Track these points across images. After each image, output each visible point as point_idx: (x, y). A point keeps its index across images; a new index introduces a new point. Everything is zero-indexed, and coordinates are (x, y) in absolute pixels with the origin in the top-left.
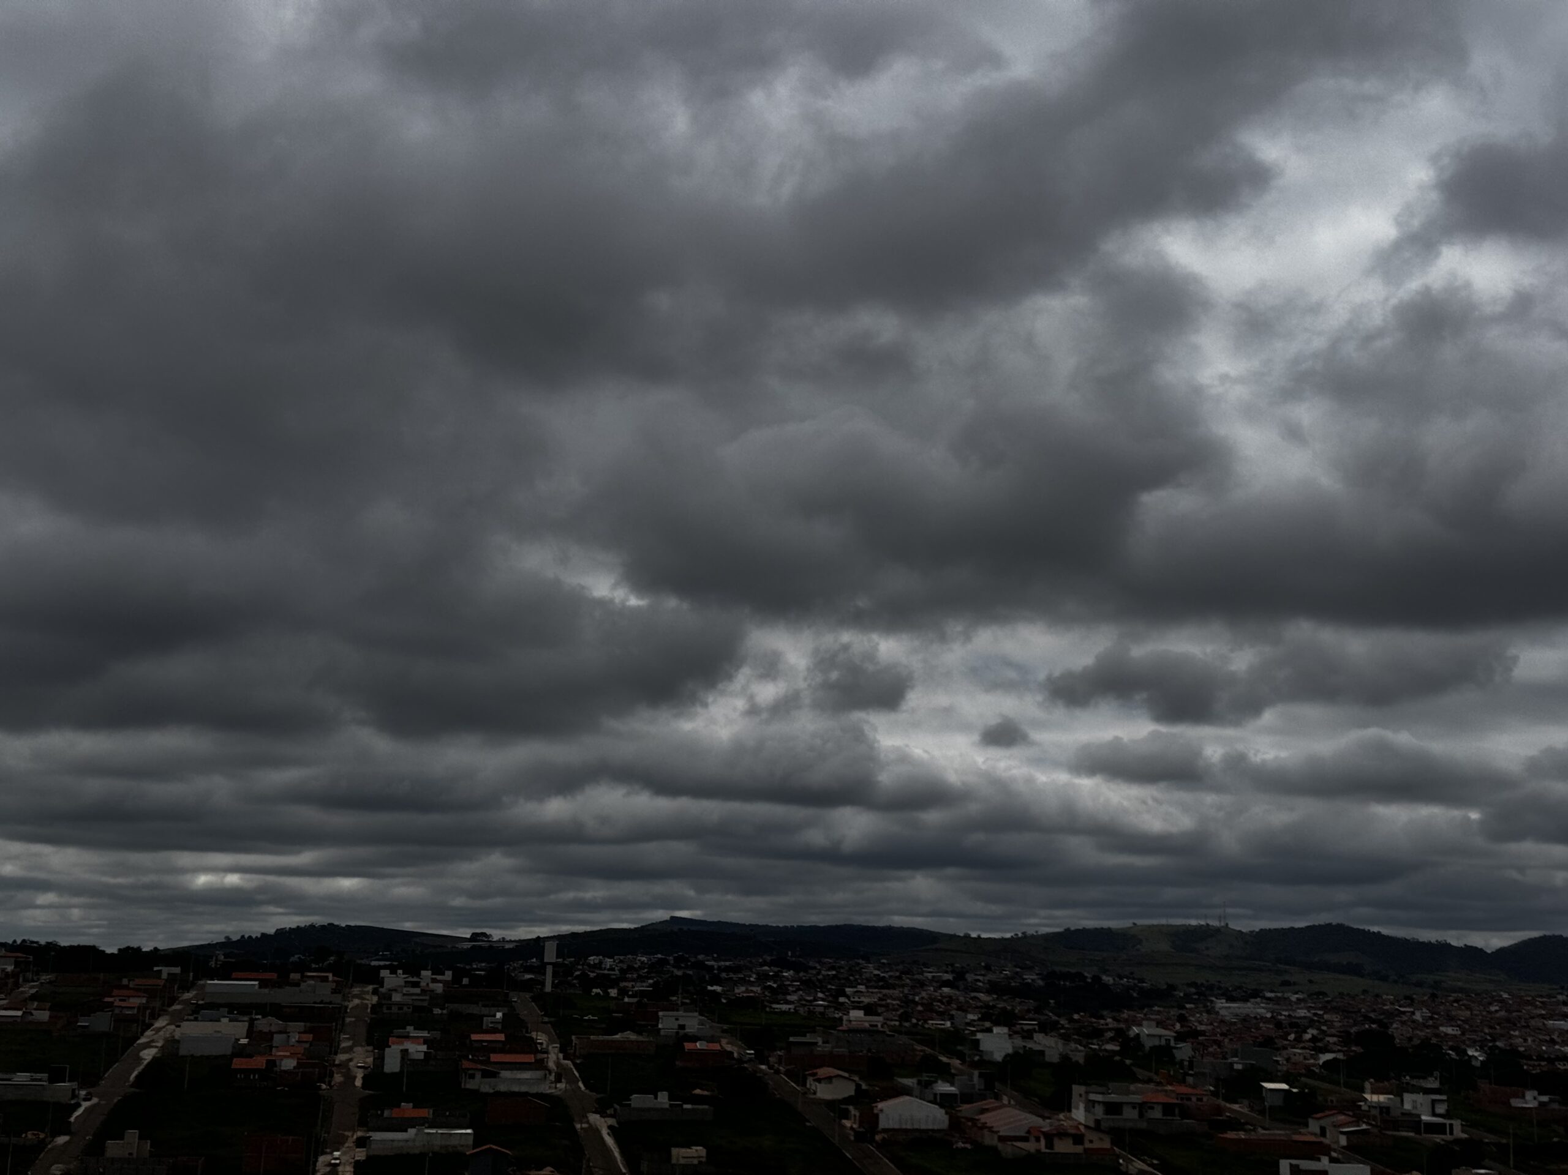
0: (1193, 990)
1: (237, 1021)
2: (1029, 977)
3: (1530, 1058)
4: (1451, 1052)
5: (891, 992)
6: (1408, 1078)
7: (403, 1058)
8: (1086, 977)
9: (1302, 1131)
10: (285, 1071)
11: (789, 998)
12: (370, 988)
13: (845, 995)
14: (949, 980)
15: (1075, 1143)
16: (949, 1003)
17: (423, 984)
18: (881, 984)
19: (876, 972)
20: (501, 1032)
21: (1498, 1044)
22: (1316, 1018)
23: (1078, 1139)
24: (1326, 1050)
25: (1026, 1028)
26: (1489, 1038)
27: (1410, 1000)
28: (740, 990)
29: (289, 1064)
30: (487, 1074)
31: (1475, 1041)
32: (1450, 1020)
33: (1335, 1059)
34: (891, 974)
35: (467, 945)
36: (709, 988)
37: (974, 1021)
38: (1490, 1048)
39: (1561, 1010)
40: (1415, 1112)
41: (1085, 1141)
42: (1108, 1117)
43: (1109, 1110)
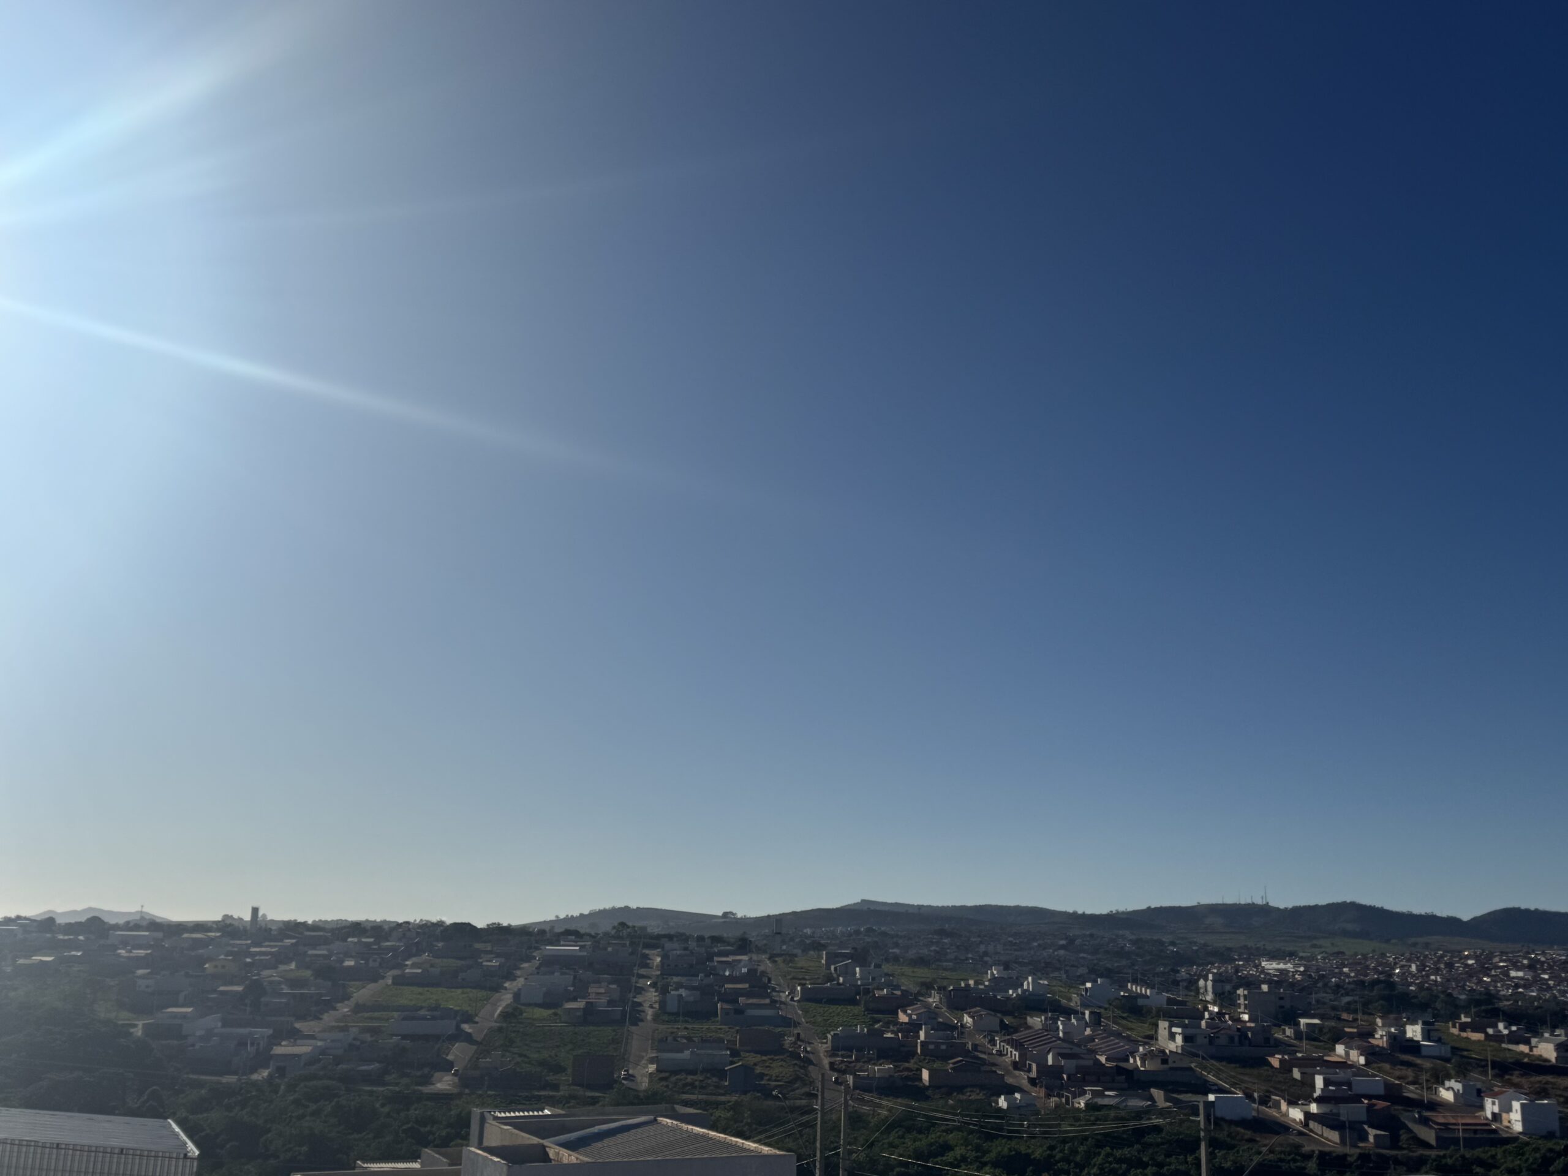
0: (1244, 951)
1: (565, 973)
2: (1121, 942)
3: (1499, 998)
4: (1440, 994)
5: (1021, 952)
6: (1408, 1013)
7: (679, 1000)
8: (1163, 943)
9: (1332, 1053)
10: (599, 1010)
12: (655, 951)
13: (987, 956)
15: (1163, 1063)
16: (1066, 961)
17: (691, 947)
18: (1015, 947)
19: (1011, 938)
20: (746, 982)
21: (1474, 987)
23: (1165, 1061)
24: (1347, 994)
25: (1121, 979)
26: (1467, 984)
27: (1408, 958)
28: (913, 953)
30: (737, 1012)
31: (1458, 986)
33: (1356, 1002)
34: (1022, 940)
35: (722, 921)
37: (1084, 974)
38: (1469, 991)
39: (1521, 962)
40: (1415, 1039)
41: (1170, 1061)
42: (1186, 1044)
43: (1186, 1039)
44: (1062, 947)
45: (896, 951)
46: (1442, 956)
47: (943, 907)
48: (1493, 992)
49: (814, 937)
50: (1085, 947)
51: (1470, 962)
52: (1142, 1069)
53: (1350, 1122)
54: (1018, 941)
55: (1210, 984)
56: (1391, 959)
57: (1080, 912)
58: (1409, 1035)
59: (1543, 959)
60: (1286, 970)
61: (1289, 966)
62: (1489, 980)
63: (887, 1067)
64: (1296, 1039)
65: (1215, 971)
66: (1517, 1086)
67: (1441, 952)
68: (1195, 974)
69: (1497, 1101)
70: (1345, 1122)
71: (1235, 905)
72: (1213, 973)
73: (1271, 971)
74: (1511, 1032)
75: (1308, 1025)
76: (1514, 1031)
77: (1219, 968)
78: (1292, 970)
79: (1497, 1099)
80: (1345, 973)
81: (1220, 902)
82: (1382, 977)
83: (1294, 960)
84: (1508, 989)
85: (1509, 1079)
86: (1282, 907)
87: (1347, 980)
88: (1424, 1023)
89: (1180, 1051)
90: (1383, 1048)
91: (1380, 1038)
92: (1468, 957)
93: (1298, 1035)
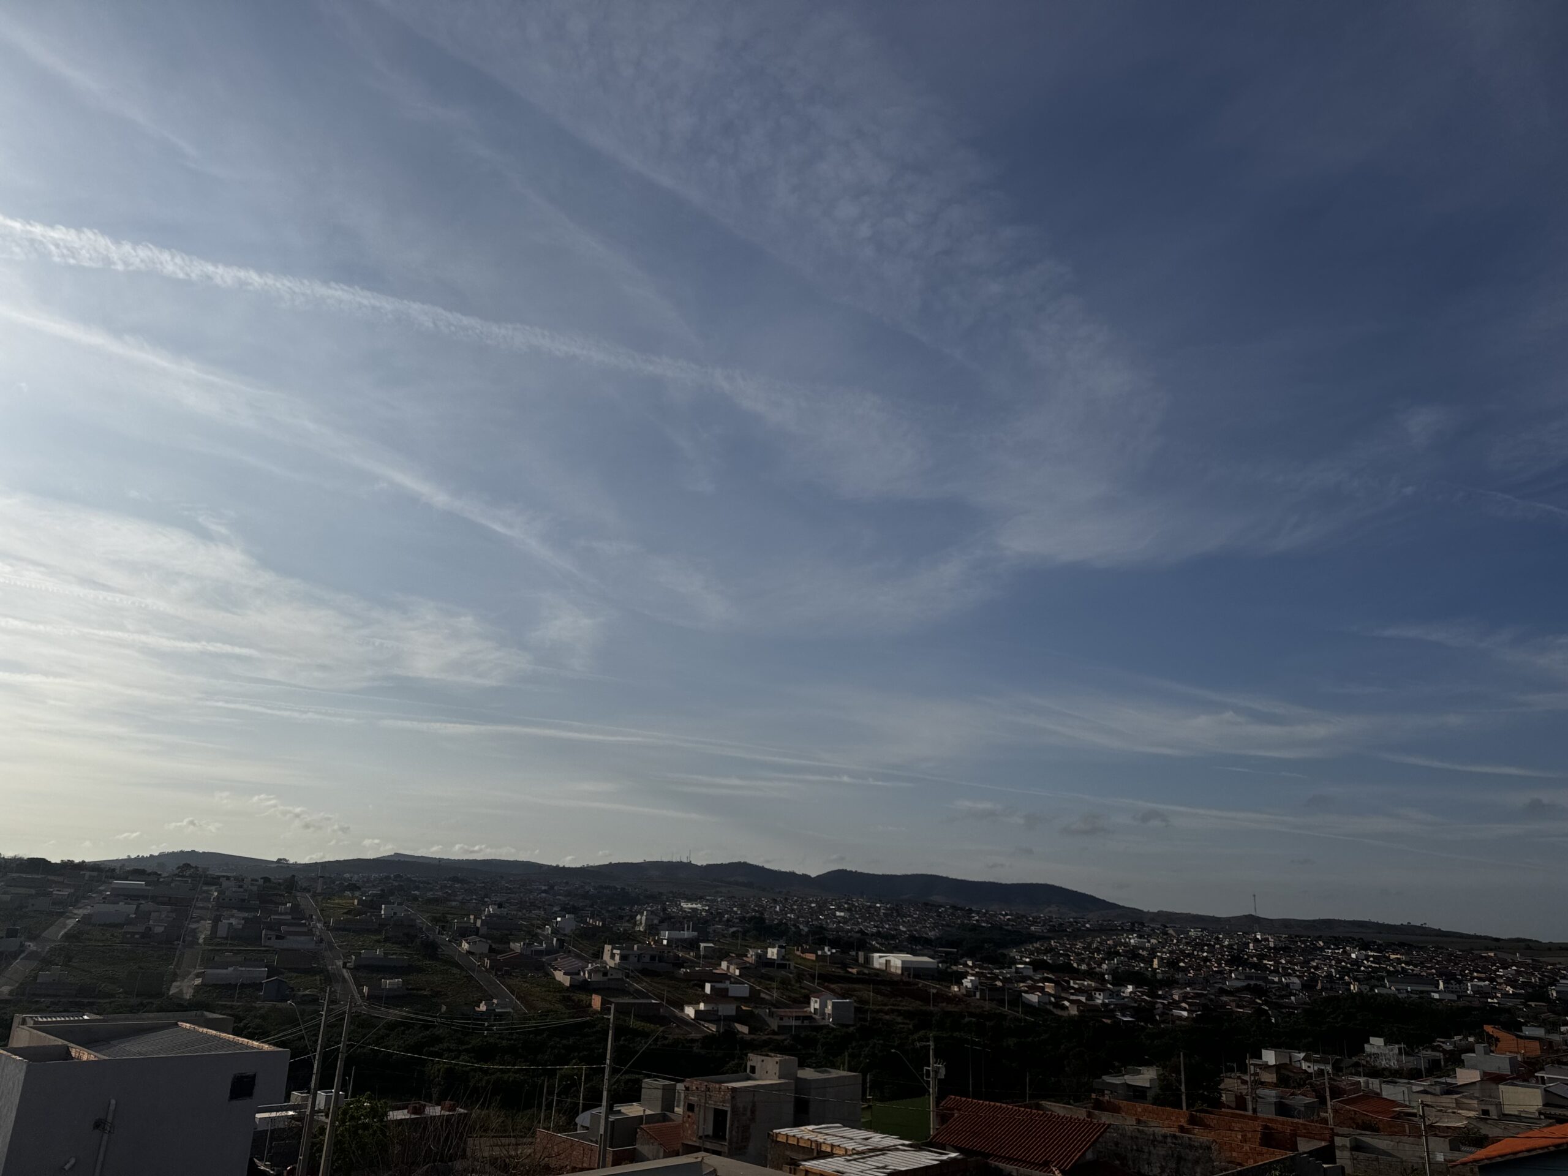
0: (671, 895)
1: (129, 904)
2: (587, 888)
3: (827, 931)
4: (792, 927)
5: (513, 895)
6: (771, 940)
7: (229, 928)
8: (617, 889)
9: (718, 968)
10: (156, 934)
11: (456, 898)
12: (213, 888)
13: (487, 897)
14: (545, 890)
15: (603, 976)
16: (544, 902)
17: (245, 886)
18: (509, 891)
19: (507, 885)
20: (289, 914)
21: (814, 923)
22: (729, 909)
23: (605, 974)
24: (734, 927)
25: (584, 915)
26: (810, 920)
27: (775, 901)
28: (430, 894)
29: (159, 929)
30: (278, 937)
31: (803, 921)
32: (792, 911)
33: (738, 931)
34: (514, 886)
35: (276, 865)
36: (413, 892)
37: (557, 911)
38: (810, 925)
39: (844, 906)
40: (773, 957)
41: (609, 974)
42: (623, 962)
43: (623, 958)
44: (545, 891)
45: (416, 892)
46: (796, 901)
47: (459, 860)
48: (824, 926)
49: (351, 881)
50: (562, 891)
51: (813, 905)
52: (589, 980)
53: (724, 1016)
54: (512, 887)
55: (644, 918)
56: (764, 902)
57: (561, 866)
58: (769, 955)
59: (857, 904)
60: (696, 909)
61: (699, 906)
62: (823, 918)
63: (396, 980)
64: (695, 958)
65: (649, 909)
66: (832, 991)
67: (796, 898)
68: (636, 911)
69: (818, 1000)
70: (720, 1016)
71: (669, 862)
72: (647, 911)
73: (686, 909)
74: (832, 953)
75: (705, 947)
76: (834, 953)
77: (652, 907)
78: (700, 908)
79: (818, 998)
80: (734, 911)
81: (660, 860)
82: (757, 915)
83: (702, 902)
84: (833, 924)
85: (827, 986)
86: (699, 864)
87: (735, 917)
88: (780, 947)
89: (617, 967)
90: (751, 964)
91: (751, 956)
92: (812, 902)
93: (698, 956)
